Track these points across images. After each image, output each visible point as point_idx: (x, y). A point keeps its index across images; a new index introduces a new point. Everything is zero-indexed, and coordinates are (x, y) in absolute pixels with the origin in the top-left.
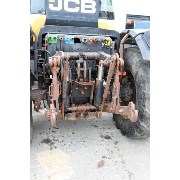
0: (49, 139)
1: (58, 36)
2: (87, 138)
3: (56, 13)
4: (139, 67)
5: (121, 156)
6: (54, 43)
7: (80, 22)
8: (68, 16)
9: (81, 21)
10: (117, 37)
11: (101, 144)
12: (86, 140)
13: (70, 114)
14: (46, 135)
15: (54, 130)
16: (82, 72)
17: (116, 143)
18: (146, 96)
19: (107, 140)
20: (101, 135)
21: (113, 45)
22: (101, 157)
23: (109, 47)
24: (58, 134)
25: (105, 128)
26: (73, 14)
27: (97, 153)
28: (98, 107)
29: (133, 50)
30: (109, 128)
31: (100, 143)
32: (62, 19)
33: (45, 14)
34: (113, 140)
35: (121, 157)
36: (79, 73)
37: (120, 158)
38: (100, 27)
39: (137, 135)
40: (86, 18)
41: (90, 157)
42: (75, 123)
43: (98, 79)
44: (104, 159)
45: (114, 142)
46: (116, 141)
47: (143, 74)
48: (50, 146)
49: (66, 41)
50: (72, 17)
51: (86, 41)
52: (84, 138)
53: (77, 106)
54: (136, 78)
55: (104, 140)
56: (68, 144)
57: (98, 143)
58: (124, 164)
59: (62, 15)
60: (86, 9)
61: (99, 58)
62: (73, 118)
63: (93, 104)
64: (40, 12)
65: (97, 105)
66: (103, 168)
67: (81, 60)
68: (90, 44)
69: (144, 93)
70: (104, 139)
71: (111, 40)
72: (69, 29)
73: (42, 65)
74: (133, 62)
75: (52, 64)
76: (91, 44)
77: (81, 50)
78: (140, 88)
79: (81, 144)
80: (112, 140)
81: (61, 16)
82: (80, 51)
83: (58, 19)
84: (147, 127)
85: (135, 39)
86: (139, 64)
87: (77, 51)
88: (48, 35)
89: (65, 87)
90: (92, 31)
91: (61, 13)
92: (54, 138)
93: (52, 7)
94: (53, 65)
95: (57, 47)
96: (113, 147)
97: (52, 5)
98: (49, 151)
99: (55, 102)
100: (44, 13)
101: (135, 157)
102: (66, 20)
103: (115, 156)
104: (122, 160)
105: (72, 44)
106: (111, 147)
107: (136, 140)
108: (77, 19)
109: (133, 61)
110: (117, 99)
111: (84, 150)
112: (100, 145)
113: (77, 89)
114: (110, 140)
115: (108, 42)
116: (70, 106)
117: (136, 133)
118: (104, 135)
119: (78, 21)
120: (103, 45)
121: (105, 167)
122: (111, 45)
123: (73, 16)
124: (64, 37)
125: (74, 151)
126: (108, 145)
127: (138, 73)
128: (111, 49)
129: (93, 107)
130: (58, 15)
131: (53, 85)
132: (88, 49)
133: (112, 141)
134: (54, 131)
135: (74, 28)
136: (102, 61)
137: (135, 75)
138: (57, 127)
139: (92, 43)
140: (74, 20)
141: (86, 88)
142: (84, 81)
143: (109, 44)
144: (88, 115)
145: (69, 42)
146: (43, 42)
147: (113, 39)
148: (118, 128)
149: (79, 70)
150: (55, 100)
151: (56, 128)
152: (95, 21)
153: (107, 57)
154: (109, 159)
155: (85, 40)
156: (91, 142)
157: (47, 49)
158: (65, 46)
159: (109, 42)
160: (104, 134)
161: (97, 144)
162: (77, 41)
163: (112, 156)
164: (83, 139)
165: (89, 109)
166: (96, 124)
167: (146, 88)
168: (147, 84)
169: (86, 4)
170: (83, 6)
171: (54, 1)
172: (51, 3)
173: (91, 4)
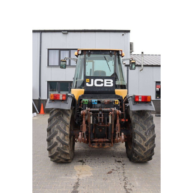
0: (83, 160)
1: (88, 100)
2: (106, 161)
5: (124, 170)
6: (86, 104)
8: (97, 88)
9: (104, 91)
13: (94, 143)
14: (81, 158)
16: (101, 119)
17: (124, 164)
19: (118, 163)
20: (116, 160)
21: (119, 104)
22: (111, 170)
25: (120, 157)
28: (110, 140)
30: (122, 158)
32: (93, 91)
33: (84, 88)
34: (122, 163)
36: (99, 120)
38: (116, 94)
39: (134, 157)
40: (107, 89)
43: (109, 122)
48: (83, 163)
49: (92, 103)
50: (99, 89)
53: (98, 139)
55: (116, 163)
56: (93, 163)
58: (124, 173)
59: (93, 89)
60: (107, 84)
62: (96, 146)
63: (107, 138)
64: (80, 88)
66: (110, 174)
67: (100, 113)
68: (106, 104)
72: (97, 96)
79: (101, 164)
83: (91, 91)
87: (99, 108)
88: (83, 100)
91: (93, 87)
92: (86, 160)
93: (87, 85)
94: (83, 115)
97: (88, 83)
98: (81, 166)
99: (84, 134)
101: (133, 171)
102: (95, 91)
103: (120, 170)
105: (96, 104)
106: (120, 166)
108: (102, 90)
112: (113, 165)
113: (98, 129)
114: (120, 163)
115: (116, 102)
116: (94, 139)
117: (134, 156)
120: (114, 104)
121: (112, 174)
124: (92, 100)
125: (96, 166)
126: (118, 165)
129: (107, 140)
130: (91, 88)
131: (83, 125)
132: (105, 107)
134: (87, 157)
136: (110, 113)
139: (108, 103)
140: (100, 91)
141: (103, 129)
143: (118, 104)
144: (105, 145)
145: (94, 103)
146: (80, 103)
148: (128, 158)
149: (99, 118)
152: (113, 91)
154: (116, 171)
155: (103, 102)
156: (108, 163)
157: (82, 107)
158: (92, 105)
159: (118, 102)
160: (118, 160)
161: (111, 164)
162: (99, 102)
163: (118, 170)
164: (103, 161)
165: (105, 141)
167: (136, 127)
168: (136, 125)
169: (107, 81)
170: (105, 83)
171: (89, 81)
172: (87, 82)
173: (110, 81)
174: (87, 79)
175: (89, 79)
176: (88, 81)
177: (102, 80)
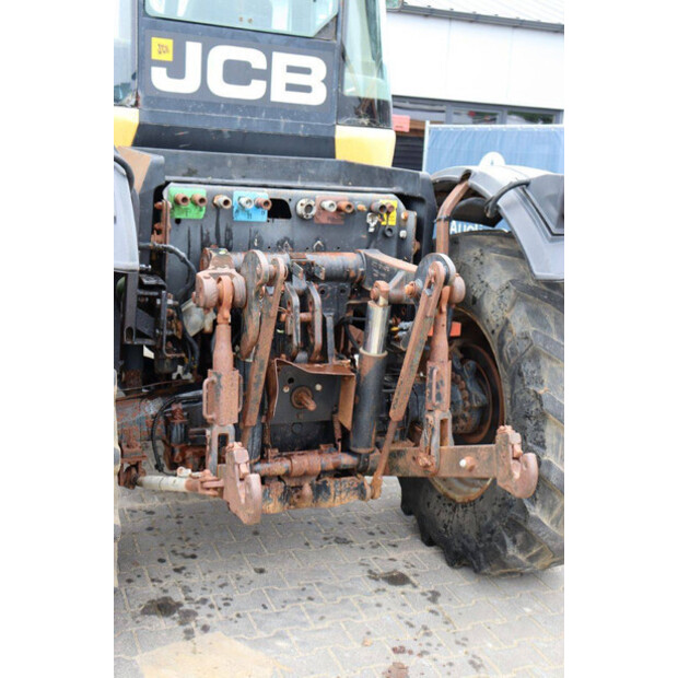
0: (171, 599)
1: (207, 194)
2: (318, 584)
3: (179, 100)
4: (513, 305)
5: (462, 642)
6: (195, 217)
7: (268, 135)
8: (224, 112)
9: (270, 131)
10: (424, 197)
11: (379, 605)
12: (318, 592)
14: (151, 584)
15: (181, 562)
17: (434, 596)
18: (547, 406)
19: (399, 589)
20: (370, 572)
22: (391, 652)
23: (395, 231)
24: (199, 578)
25: (378, 545)
26: (240, 106)
27: (370, 640)
28: (367, 456)
29: (480, 244)
30: (394, 546)
31: (372, 600)
32: (200, 126)
33: (136, 105)
34: (421, 588)
35: (464, 645)
36: (294, 329)
37: (461, 651)
38: (342, 154)
39: (513, 557)
40: (290, 121)
41: (347, 655)
42: (256, 533)
43: (364, 348)
44: (402, 659)
45: (423, 594)
46: (433, 588)
47: (530, 329)
48: (182, 623)
49: (237, 211)
50: (239, 117)
51: (314, 212)
52: (308, 588)
53: (289, 457)
54: (501, 344)
55: (384, 590)
56: (252, 614)
57: (366, 599)
58: (481, 670)
59: (199, 110)
60: (290, 87)
61: (363, 273)
62: (271, 506)
63: (346, 450)
65: (362, 450)
67: (300, 282)
68: (324, 220)
69: (538, 397)
70: (383, 584)
71: (402, 206)
72: (229, 163)
73: (158, 302)
74: (487, 285)
75: (215, 300)
76: (330, 222)
77: (292, 244)
78: (523, 380)
79: (303, 609)
80: (415, 586)
81: (197, 114)
82: (290, 248)
83: (185, 123)
84: (552, 523)
85: (499, 203)
86: (513, 293)
87: (279, 247)
88: (174, 191)
89: (257, 384)
90: (312, 172)
91: (198, 102)
92: (190, 594)
93: (160, 80)
94: (220, 302)
95: (205, 232)
96: (426, 612)
97: (163, 71)
98: (184, 646)
99: (224, 438)
100: (133, 102)
101: (515, 642)
102: (214, 128)
103: (439, 645)
104: (470, 658)
105: (259, 223)
106: (420, 613)
107: (506, 583)
108: (258, 124)
109: (487, 280)
110: (443, 422)
111: (318, 630)
112: (377, 609)
113: (286, 390)
114: (408, 588)
115: (388, 213)
116: (264, 458)
117: (512, 551)
118: (381, 571)
119: (261, 134)
120: (373, 225)
122: (402, 223)
123: (240, 114)
124: (231, 196)
125: (281, 636)
126: (404, 605)
127: (512, 325)
128: (402, 240)
129: (346, 460)
130: (186, 109)
131: (219, 377)
132: (319, 242)
133: (416, 591)
134: (183, 568)
135: (248, 158)
136: (381, 285)
137: (497, 331)
138: (189, 552)
139: (333, 219)
140: (245, 128)
141: (319, 387)
142: (310, 361)
143: (392, 221)
144: (327, 490)
145: (249, 215)
146: (157, 215)
147: (408, 201)
149: (294, 319)
150: (225, 431)
151: (185, 556)
152: (324, 134)
153: (399, 269)
154: (421, 654)
155: (309, 208)
156: (339, 599)
158: (235, 230)
159: (394, 214)
160: (380, 569)
161: (364, 606)
163: (429, 644)
164: (304, 589)
165: (331, 467)
166: (340, 532)
167: (546, 378)
168: (549, 364)
169: (291, 69)
170: (280, 77)
171: (169, 57)
172: (160, 64)
173: (307, 71)
174: (156, 42)
175: (169, 43)
176: (162, 49)
177: (256, 59)
